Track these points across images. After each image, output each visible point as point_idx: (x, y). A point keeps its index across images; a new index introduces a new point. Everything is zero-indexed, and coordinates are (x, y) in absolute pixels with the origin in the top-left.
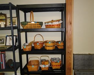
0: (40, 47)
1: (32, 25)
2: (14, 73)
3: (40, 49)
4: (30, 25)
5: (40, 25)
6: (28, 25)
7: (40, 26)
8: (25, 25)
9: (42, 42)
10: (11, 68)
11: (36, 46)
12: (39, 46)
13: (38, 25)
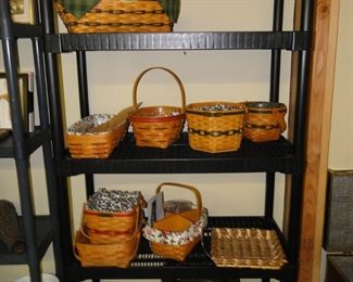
0: (166, 135)
1: (122, 12)
2: (25, 268)
3: (163, 146)
4: (111, 12)
5: (163, 12)
6: (99, 11)
7: (166, 19)
8: (83, 15)
9: (175, 109)
10: (9, 247)
11: (145, 133)
12: (161, 134)
13: (154, 12)
